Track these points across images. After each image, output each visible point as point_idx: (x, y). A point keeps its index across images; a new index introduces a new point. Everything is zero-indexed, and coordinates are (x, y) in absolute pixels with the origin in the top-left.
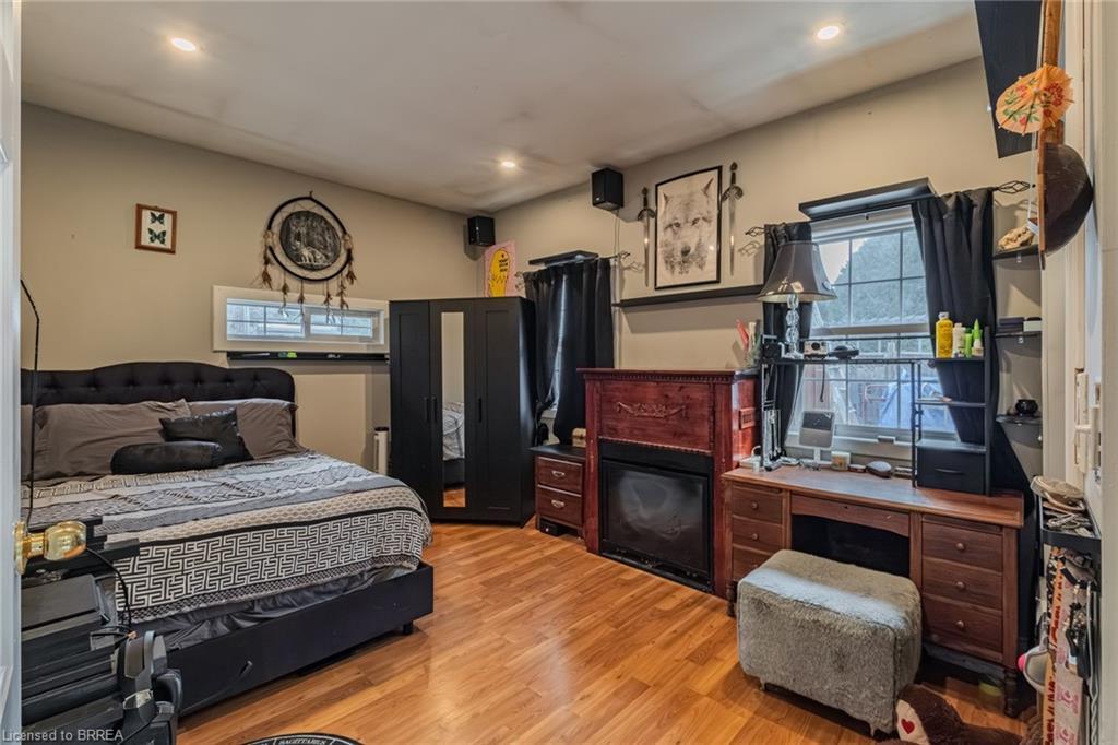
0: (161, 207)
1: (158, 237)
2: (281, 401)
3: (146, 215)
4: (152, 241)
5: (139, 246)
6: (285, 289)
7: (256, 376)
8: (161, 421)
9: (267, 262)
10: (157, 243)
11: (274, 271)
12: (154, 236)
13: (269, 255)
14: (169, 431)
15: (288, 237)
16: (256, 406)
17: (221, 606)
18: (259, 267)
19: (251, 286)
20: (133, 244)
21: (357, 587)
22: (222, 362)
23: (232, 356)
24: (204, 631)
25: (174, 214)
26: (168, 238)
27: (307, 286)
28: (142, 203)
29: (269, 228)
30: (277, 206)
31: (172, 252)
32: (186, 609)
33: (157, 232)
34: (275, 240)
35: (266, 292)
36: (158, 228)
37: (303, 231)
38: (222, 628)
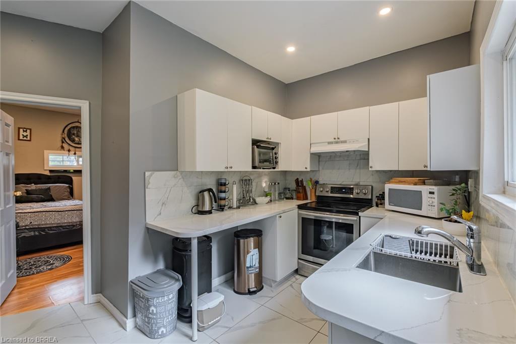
0: (26, 127)
1: (25, 136)
2: (65, 185)
3: (21, 130)
4: (23, 137)
5: (19, 139)
6: (69, 151)
7: (59, 177)
8: (26, 190)
9: (63, 142)
10: (25, 138)
11: (65, 145)
12: (24, 136)
13: (63, 140)
14: (28, 192)
15: (70, 134)
16: (57, 186)
17: (36, 228)
18: (60, 144)
19: (57, 150)
20: (17, 139)
21: (75, 228)
22: (48, 173)
23: (51, 171)
24: (32, 234)
25: (30, 130)
26: (29, 137)
27: (77, 149)
28: (20, 127)
29: (63, 132)
30: (65, 125)
31: (30, 140)
32: (27, 227)
33: (25, 135)
34: (65, 135)
35: (63, 152)
36: (25, 134)
37: (75, 132)
38: (37, 233)
